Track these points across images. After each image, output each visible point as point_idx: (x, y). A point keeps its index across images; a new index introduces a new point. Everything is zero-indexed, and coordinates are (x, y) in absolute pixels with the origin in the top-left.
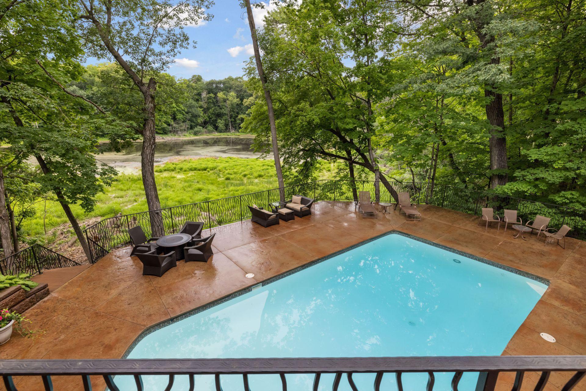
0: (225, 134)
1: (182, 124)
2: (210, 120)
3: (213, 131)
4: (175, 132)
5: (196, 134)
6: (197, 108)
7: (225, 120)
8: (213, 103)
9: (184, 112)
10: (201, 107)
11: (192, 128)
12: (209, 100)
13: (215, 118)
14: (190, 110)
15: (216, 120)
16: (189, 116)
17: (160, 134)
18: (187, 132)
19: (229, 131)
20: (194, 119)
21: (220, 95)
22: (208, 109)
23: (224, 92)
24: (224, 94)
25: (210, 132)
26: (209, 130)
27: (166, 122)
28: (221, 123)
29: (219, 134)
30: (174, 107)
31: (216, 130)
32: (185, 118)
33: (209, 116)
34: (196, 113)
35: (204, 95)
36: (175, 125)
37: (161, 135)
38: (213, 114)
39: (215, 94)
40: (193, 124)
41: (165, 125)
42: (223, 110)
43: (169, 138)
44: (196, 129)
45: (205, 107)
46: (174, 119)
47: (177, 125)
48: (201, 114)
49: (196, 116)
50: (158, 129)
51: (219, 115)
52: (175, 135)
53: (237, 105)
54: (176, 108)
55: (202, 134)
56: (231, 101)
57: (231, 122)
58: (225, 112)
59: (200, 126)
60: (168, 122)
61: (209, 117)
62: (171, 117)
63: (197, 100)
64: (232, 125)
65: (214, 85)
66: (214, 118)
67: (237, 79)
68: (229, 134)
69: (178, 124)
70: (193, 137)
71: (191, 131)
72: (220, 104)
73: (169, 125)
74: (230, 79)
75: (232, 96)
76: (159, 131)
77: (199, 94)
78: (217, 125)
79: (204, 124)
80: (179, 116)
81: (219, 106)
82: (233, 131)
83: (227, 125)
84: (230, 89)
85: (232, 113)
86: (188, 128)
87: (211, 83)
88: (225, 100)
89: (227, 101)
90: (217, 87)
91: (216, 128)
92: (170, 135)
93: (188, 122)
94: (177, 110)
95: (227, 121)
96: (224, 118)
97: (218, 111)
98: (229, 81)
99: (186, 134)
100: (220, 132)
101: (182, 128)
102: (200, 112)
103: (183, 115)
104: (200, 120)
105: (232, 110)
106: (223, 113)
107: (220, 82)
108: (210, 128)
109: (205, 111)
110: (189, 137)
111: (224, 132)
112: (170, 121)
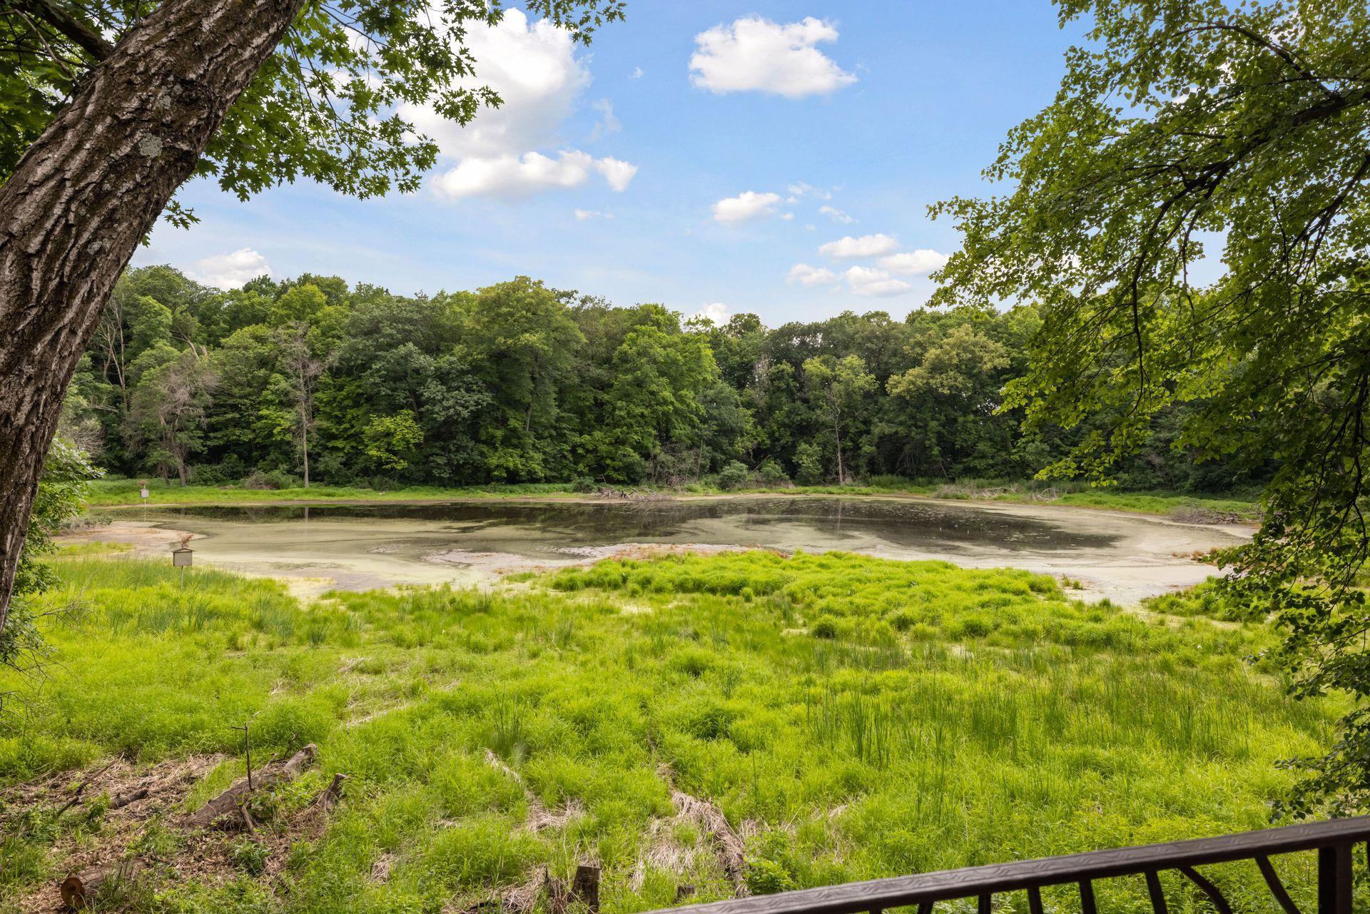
0: (820, 488)
1: (685, 454)
2: (773, 446)
3: (781, 478)
4: (661, 477)
5: (724, 486)
6: (737, 406)
7: (824, 446)
8: (790, 393)
9: (695, 419)
10: (748, 405)
11: (714, 468)
12: (776, 383)
13: (791, 439)
14: (715, 412)
15: (794, 446)
16: (707, 431)
17: (618, 482)
18: (700, 478)
19: (835, 482)
20: (724, 441)
21: (813, 366)
22: (771, 409)
23: (826, 356)
24: (825, 362)
25: (771, 482)
26: (768, 474)
27: (639, 447)
28: (807, 455)
29: (801, 489)
30: (665, 402)
31: (792, 477)
32: (697, 435)
33: (774, 432)
34: (731, 421)
35: (762, 369)
36: (663, 457)
37: (619, 487)
38: (784, 425)
39: (797, 364)
40: (719, 456)
41: (636, 457)
42: (818, 412)
43: (641, 497)
44: (727, 471)
45: (762, 403)
46: (665, 436)
47: (670, 458)
48: (748, 427)
49: (732, 431)
50: (615, 470)
51: (805, 430)
52: (661, 488)
53: (867, 395)
54: (672, 403)
55: (746, 487)
56: (847, 383)
57: (844, 451)
58: (823, 418)
59: (743, 461)
60: (647, 448)
61: (771, 435)
62: (654, 432)
63: (740, 386)
64: (846, 462)
65: (796, 341)
66: (787, 439)
67: (868, 317)
68: (831, 488)
69: (673, 451)
70: (715, 497)
71: (710, 478)
72: (810, 395)
73: (646, 456)
74: (847, 318)
75: (852, 368)
76: (615, 475)
77: (748, 368)
78: (795, 459)
79: (755, 458)
80: (681, 430)
81: (805, 401)
82: (849, 480)
83: (826, 463)
84: (846, 348)
85: (849, 421)
86: (703, 466)
87: (788, 331)
88: (826, 382)
89: (835, 384)
90: (803, 343)
91: (793, 472)
92: (644, 487)
93: (705, 449)
94: (676, 411)
95: (830, 448)
96: (820, 437)
97: (804, 414)
98: (842, 325)
99: (697, 486)
100: (806, 482)
101: (683, 466)
102: (743, 416)
103: (694, 427)
104: (742, 445)
105: (849, 410)
106: (817, 421)
107: (813, 329)
108: (773, 467)
109: (762, 417)
110: (704, 494)
111: (818, 483)
112: (650, 445)
